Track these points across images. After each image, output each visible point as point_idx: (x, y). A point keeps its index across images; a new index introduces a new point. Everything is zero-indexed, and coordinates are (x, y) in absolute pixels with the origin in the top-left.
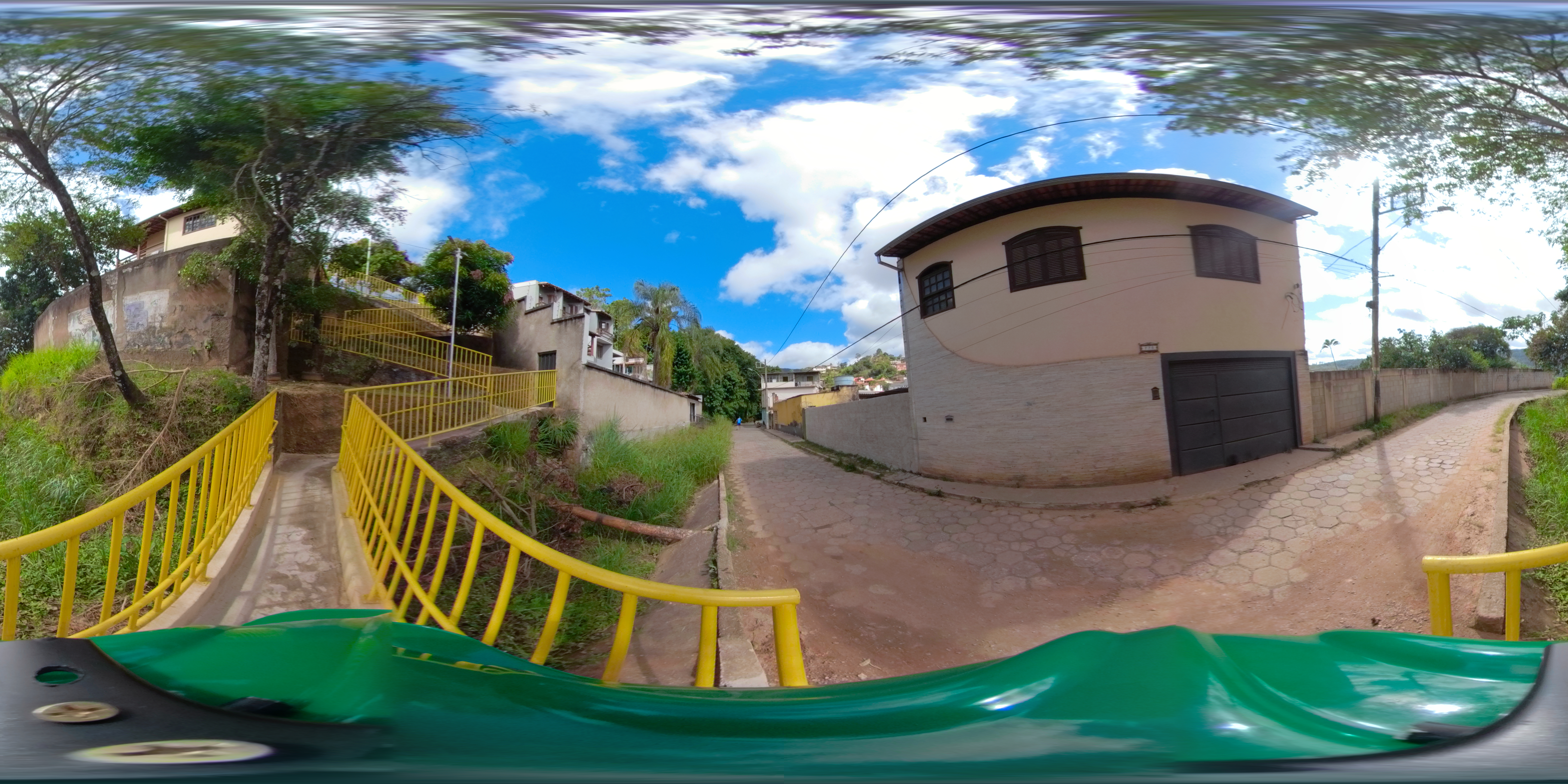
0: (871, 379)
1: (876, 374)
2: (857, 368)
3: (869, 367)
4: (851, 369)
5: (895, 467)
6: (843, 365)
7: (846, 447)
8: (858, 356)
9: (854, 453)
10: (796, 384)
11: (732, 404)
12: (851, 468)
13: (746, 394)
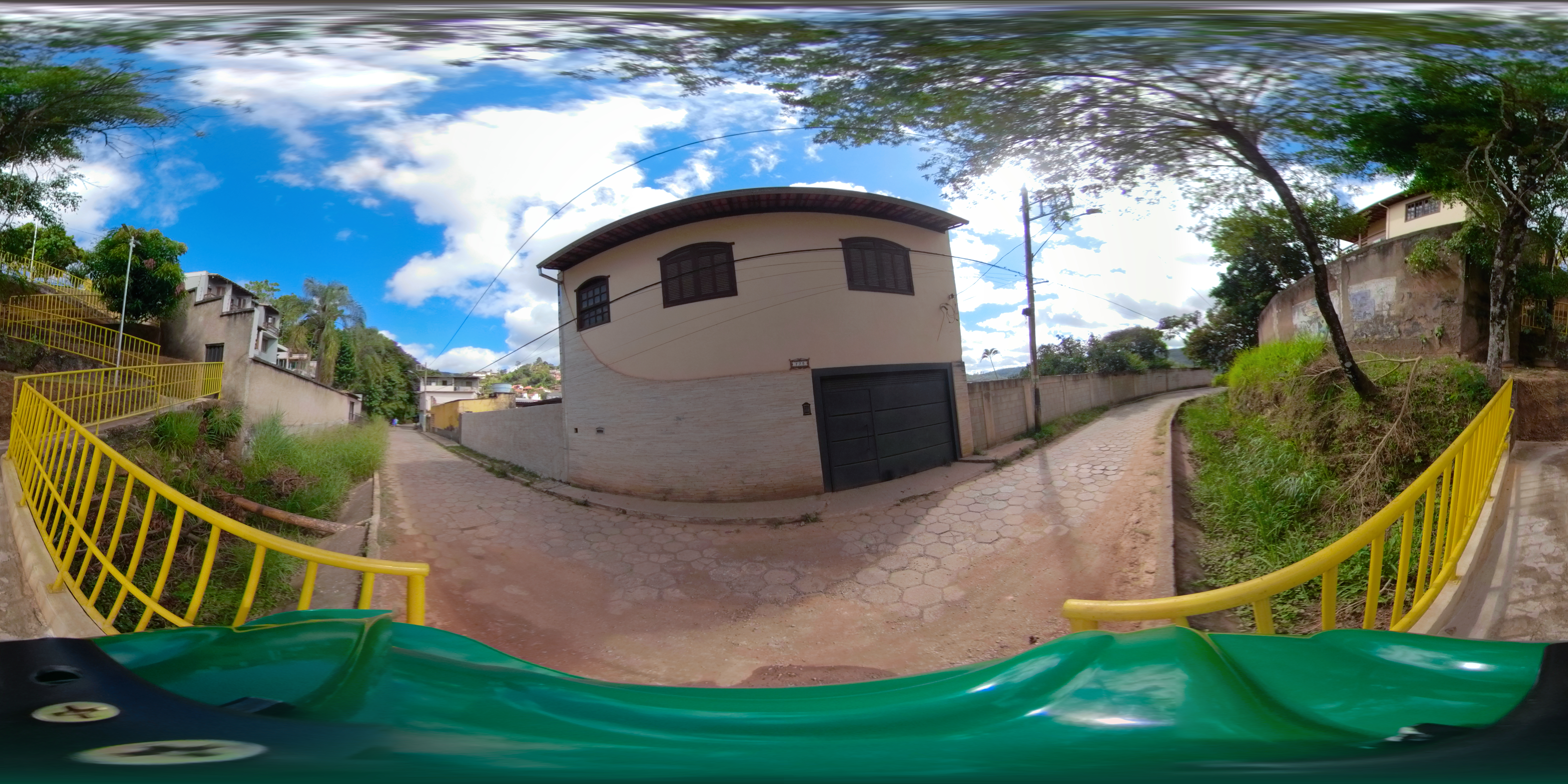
0: (530, 387)
1: (535, 382)
2: (517, 375)
3: (528, 375)
4: (511, 376)
5: (546, 475)
6: (503, 372)
7: (498, 454)
8: (519, 363)
9: (507, 460)
10: (455, 389)
11: (390, 405)
12: (503, 475)
13: (405, 395)
